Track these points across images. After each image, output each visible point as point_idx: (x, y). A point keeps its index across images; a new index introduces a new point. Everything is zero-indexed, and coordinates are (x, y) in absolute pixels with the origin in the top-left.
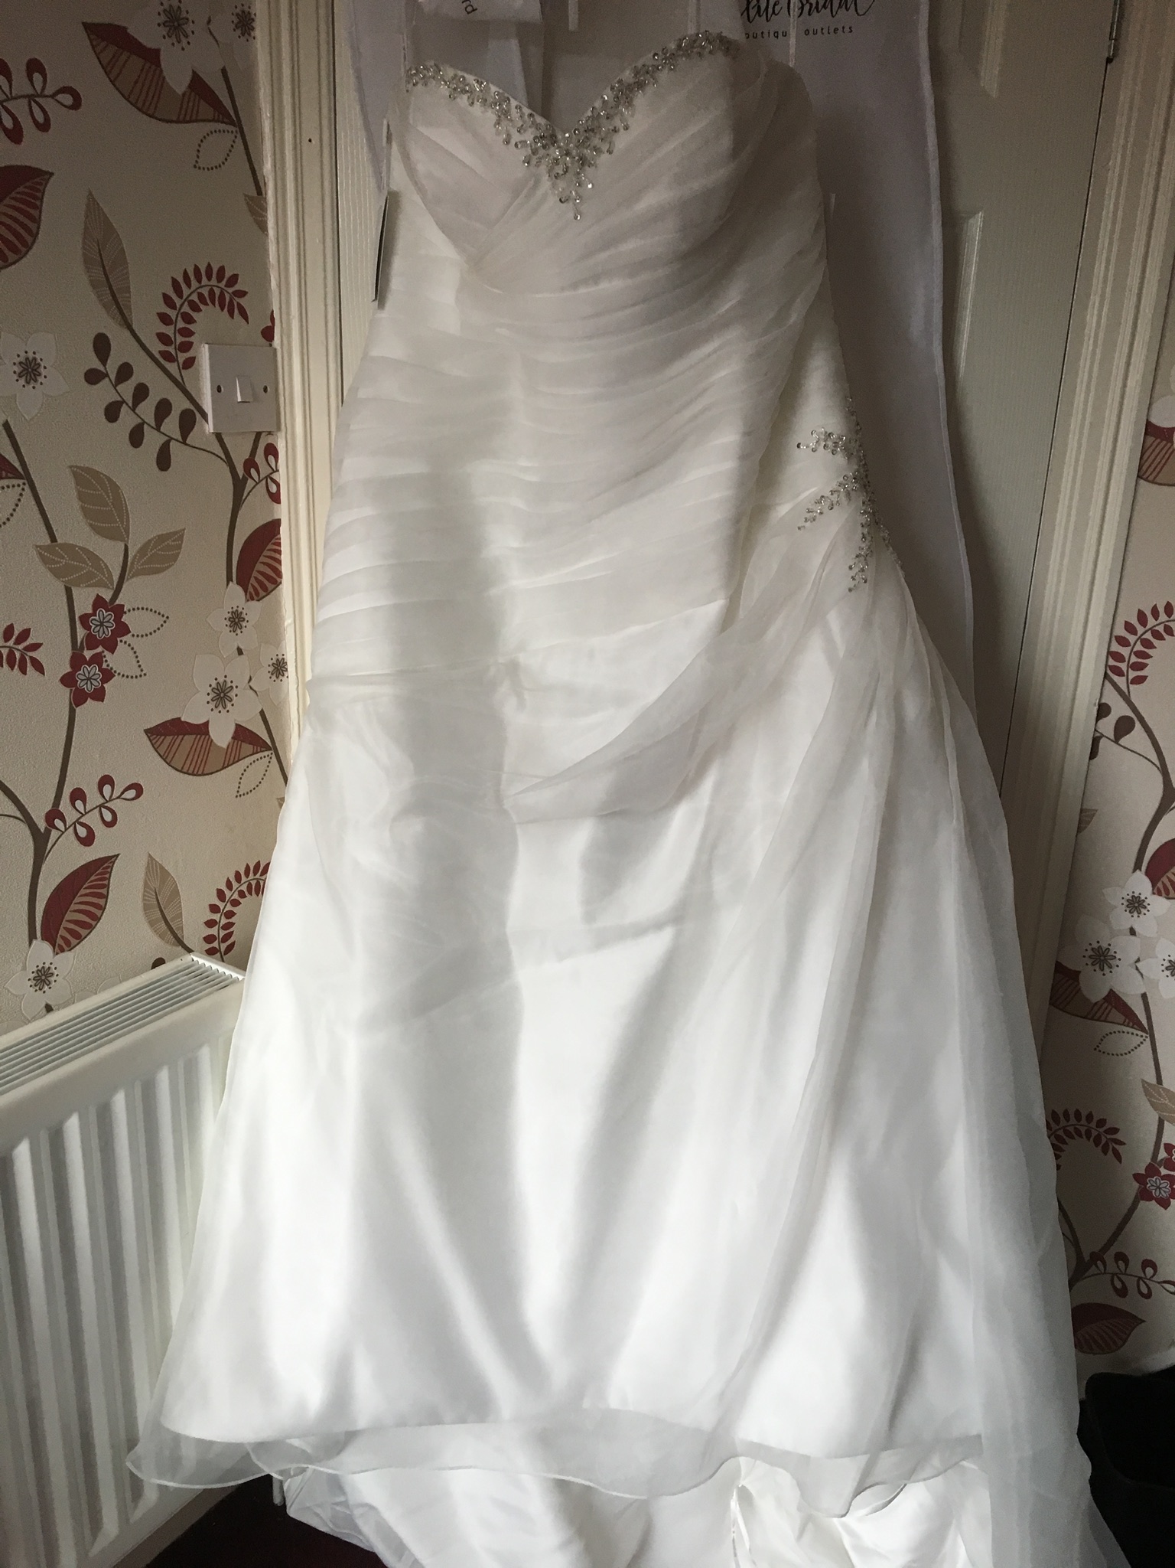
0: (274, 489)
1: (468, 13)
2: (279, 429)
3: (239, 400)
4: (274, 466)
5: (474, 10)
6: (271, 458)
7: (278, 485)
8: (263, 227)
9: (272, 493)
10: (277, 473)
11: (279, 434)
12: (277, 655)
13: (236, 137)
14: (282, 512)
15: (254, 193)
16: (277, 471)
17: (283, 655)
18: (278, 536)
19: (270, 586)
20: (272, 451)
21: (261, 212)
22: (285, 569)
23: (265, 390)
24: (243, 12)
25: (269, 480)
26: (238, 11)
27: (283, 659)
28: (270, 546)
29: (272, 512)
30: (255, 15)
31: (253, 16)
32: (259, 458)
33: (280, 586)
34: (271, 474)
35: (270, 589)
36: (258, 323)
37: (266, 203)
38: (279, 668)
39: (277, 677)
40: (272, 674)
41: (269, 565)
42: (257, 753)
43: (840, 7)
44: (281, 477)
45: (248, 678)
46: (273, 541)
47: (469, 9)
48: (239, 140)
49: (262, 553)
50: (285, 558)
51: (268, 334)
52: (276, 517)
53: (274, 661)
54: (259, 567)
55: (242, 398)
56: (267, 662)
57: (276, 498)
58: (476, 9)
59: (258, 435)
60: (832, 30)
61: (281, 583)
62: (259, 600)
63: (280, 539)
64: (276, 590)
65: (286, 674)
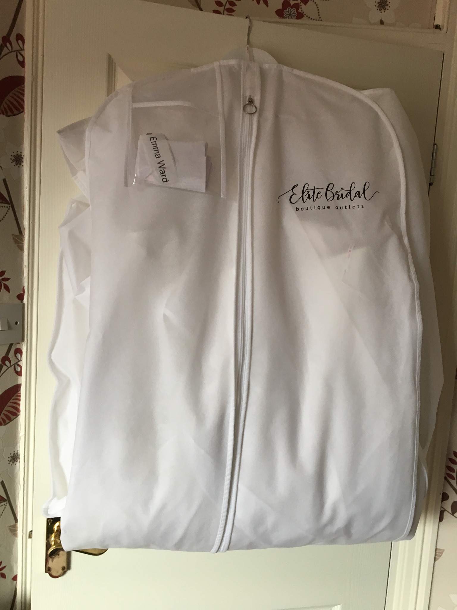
0: (19, 369)
2: (23, 340)
4: (19, 359)
6: (18, 355)
7: (21, 367)
8: (22, 248)
10: (21, 361)
11: (23, 343)
12: (14, 451)
13: (9, 209)
14: (22, 380)
15: (17, 233)
17: (18, 451)
20: (19, 351)
21: (21, 242)
22: (22, 407)
23: (16, 323)
24: (17, 155)
25: (16, 365)
28: (14, 397)
29: (17, 380)
31: (23, 156)
32: (11, 355)
33: (19, 416)
34: (18, 362)
35: (12, 419)
36: (14, 292)
37: (24, 237)
38: (15, 458)
40: (10, 461)
41: (12, 407)
44: (23, 363)
46: (16, 395)
48: (11, 211)
49: (10, 400)
50: (22, 402)
51: (21, 297)
52: (19, 383)
54: (7, 408)
56: (7, 456)
57: (19, 374)
59: (11, 345)
62: (5, 425)
63: (20, 393)
64: (16, 419)
65: (19, 460)
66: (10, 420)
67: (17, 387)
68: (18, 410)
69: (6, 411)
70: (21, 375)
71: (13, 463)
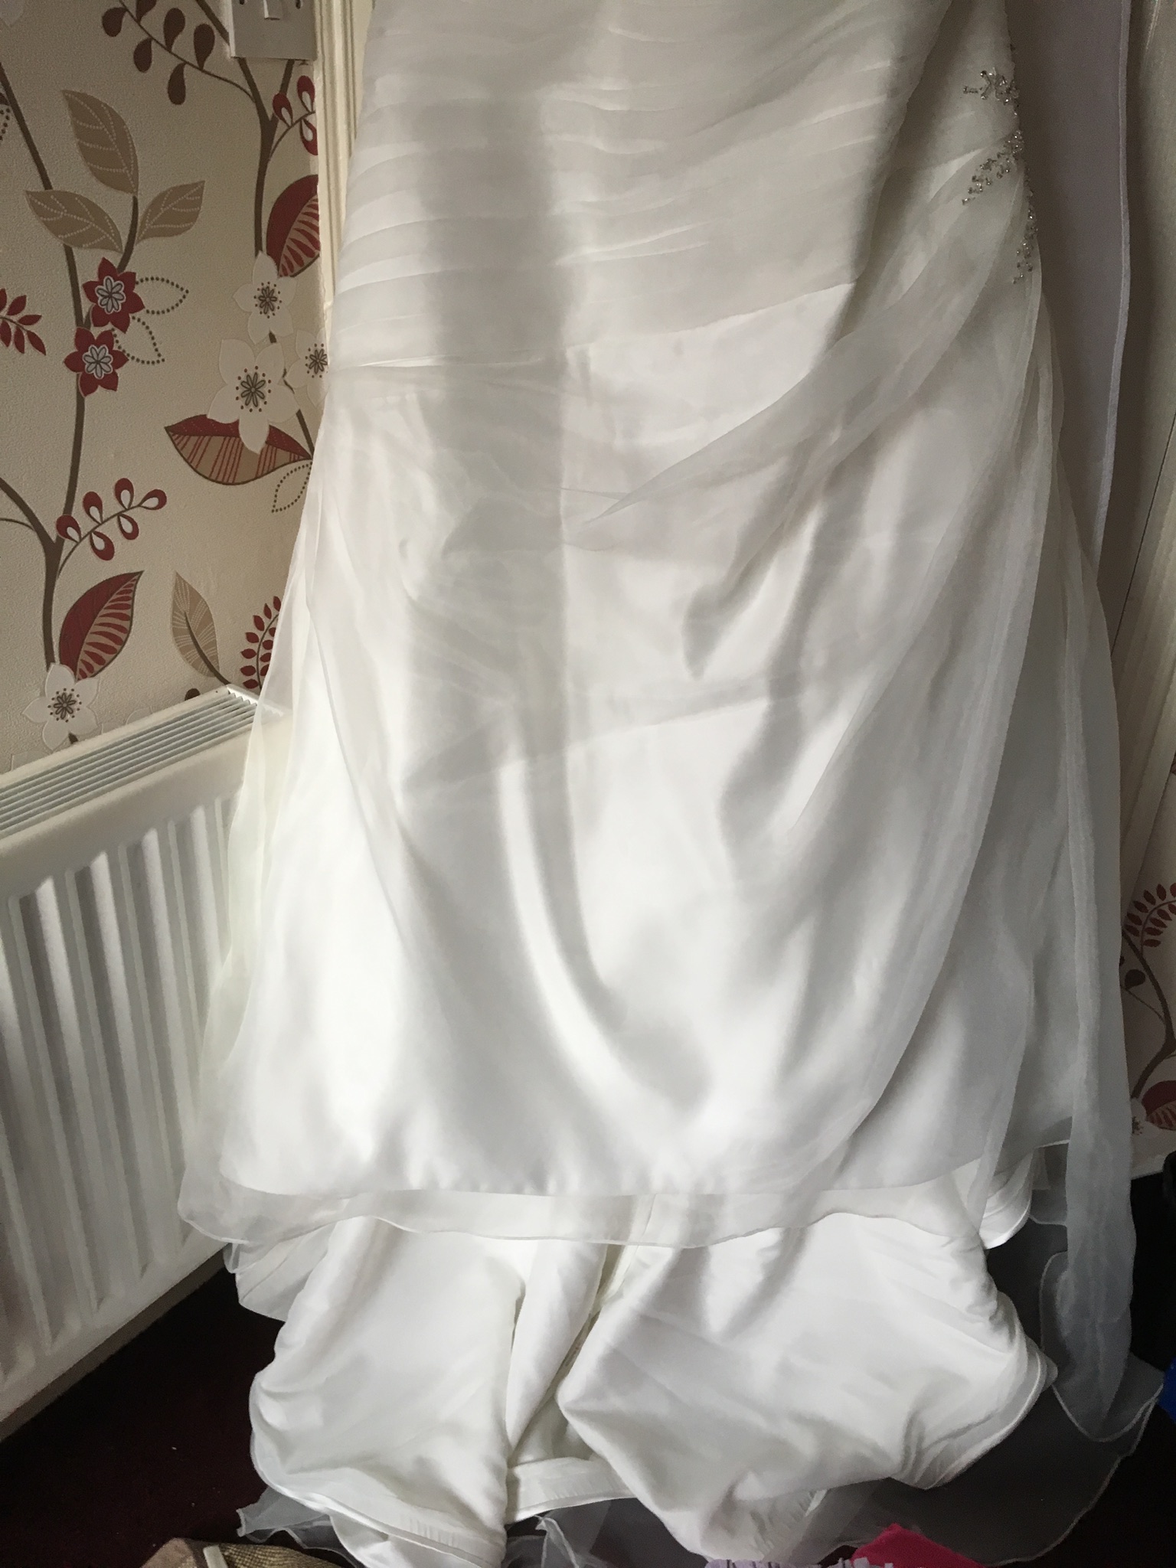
0: (309, 136)
2: (315, 58)
3: (266, 15)
4: (309, 106)
6: (306, 96)
7: (314, 130)
9: (307, 141)
10: (313, 115)
11: (315, 64)
12: (316, 345)
14: (319, 165)
16: (314, 112)
17: (322, 345)
18: (314, 198)
19: (306, 259)
20: (306, 85)
22: (324, 238)
23: (298, 4)
25: (303, 123)
28: (305, 209)
29: (307, 164)
32: (291, 95)
33: (318, 259)
34: (307, 115)
35: (306, 264)
38: (318, 361)
40: (310, 368)
41: (303, 232)
42: (295, 461)
44: (318, 120)
45: (282, 373)
46: (308, 204)
49: (296, 216)
50: (323, 224)
52: (312, 173)
53: (313, 353)
54: (293, 234)
55: (269, 14)
56: (303, 353)
57: (311, 147)
59: (290, 63)
61: (318, 256)
62: (293, 276)
63: (317, 200)
64: (313, 264)
65: (325, 367)
66: (304, 267)
67: (310, 183)
68: (316, 244)
69: (292, 240)
70: (316, 153)
71: (316, 372)
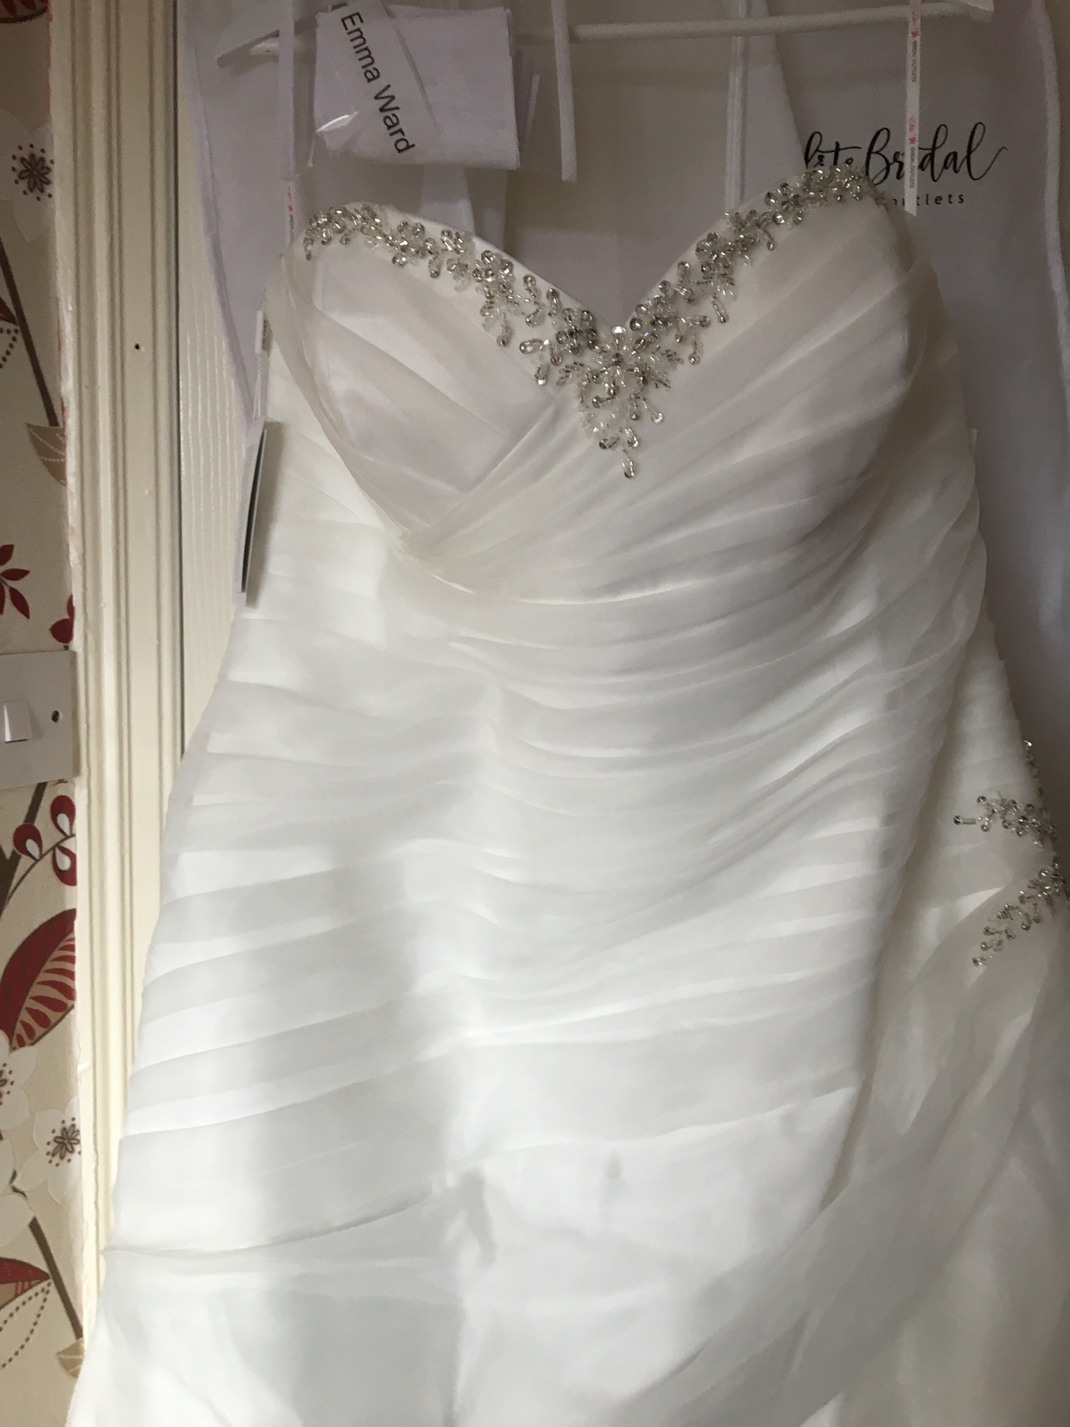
0: (65, 864)
1: (400, 151)
2: (77, 771)
3: (8, 739)
4: (67, 831)
5: (408, 147)
6: (63, 819)
7: (73, 857)
8: (58, 472)
9: (61, 871)
10: (72, 839)
11: (76, 780)
12: (63, 1122)
13: (14, 339)
14: (79, 898)
15: (45, 422)
16: (73, 835)
17: (73, 1119)
18: (70, 936)
19: (52, 1015)
20: (64, 806)
21: (56, 450)
22: (81, 984)
23: (55, 717)
24: (32, 156)
25: (58, 851)
26: (25, 154)
27: (73, 1126)
28: (57, 954)
29: (62, 899)
30: (52, 162)
31: (48, 164)
32: (42, 822)
33: (72, 1012)
34: (63, 841)
35: (53, 1021)
36: (45, 615)
37: (64, 436)
38: (66, 1141)
39: (62, 1158)
40: (53, 1155)
41: (53, 984)
42: (24, 1291)
43: (945, 167)
44: (79, 845)
45: (10, 1176)
46: (62, 944)
47: (402, 145)
48: (20, 345)
49: (43, 964)
50: (81, 968)
51: (63, 631)
52: (68, 907)
53: (58, 1133)
54: (37, 990)
55: (12, 734)
56: (44, 1136)
57: (68, 877)
58: (413, 146)
59: (41, 788)
60: (931, 200)
61: (73, 1007)
62: (33, 1044)
63: (73, 939)
64: (64, 1020)
65: (77, 1148)
67: (64, 921)
68: (69, 993)
69: (34, 997)
70: (74, 883)
